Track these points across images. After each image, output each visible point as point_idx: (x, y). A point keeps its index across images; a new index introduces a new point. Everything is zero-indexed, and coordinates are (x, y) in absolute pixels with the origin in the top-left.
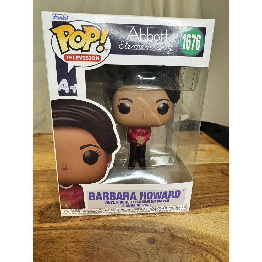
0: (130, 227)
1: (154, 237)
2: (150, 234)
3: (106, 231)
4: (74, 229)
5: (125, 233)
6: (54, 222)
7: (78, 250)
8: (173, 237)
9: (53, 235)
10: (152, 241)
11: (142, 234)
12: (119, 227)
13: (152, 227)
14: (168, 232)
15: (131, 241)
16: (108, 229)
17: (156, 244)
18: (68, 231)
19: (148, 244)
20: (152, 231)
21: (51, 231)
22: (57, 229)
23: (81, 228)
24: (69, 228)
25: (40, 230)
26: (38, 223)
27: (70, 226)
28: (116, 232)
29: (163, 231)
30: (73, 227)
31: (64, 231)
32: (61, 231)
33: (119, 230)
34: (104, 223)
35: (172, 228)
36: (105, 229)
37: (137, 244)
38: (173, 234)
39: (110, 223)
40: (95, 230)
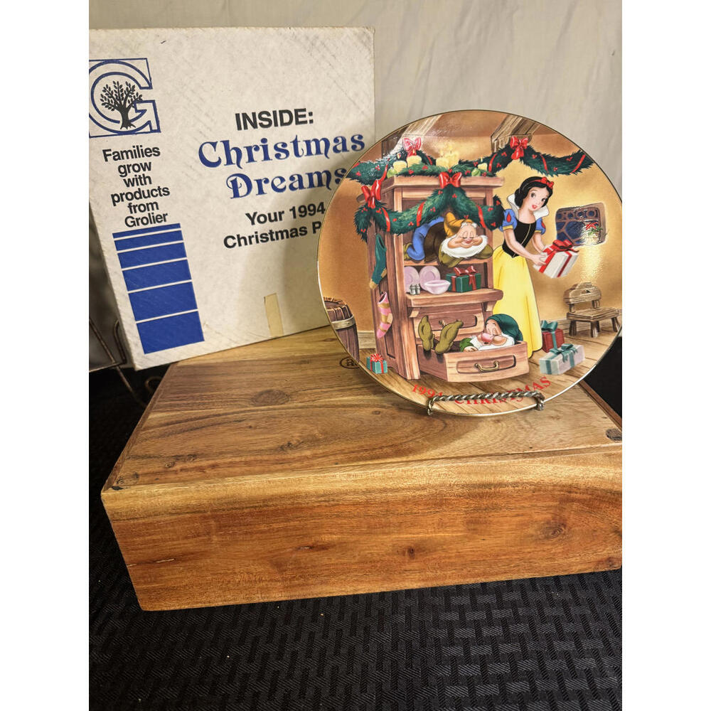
1: (379, 410)
5: (348, 409)
9: (273, 414)
10: (377, 413)
11: (367, 409)
12: (342, 405)
15: (355, 414)
16: (330, 407)
17: (381, 414)
18: (288, 410)
19: (372, 415)
21: (269, 411)
23: (301, 408)
24: (288, 408)
25: (257, 411)
26: (253, 406)
28: (340, 409)
30: (292, 408)
32: (280, 411)
33: (342, 407)
34: (327, 403)
36: (327, 408)
37: (361, 415)
39: (333, 403)
40: (317, 409)
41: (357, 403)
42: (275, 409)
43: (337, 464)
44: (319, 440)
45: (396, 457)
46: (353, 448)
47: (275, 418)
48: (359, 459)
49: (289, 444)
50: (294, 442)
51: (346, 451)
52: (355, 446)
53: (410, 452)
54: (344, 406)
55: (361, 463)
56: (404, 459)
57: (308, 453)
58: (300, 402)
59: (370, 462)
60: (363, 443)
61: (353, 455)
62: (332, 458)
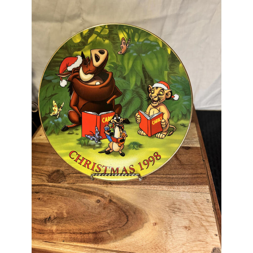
0: (90, 192)
1: (100, 200)
2: (99, 197)
3: (78, 192)
4: (63, 188)
5: (87, 195)
6: (55, 183)
7: (62, 200)
8: (110, 201)
9: (53, 190)
10: (98, 201)
11: (95, 197)
12: (85, 191)
13: (102, 194)
14: (110, 198)
15: (88, 200)
16: (79, 191)
17: (99, 203)
18: (60, 189)
19: (95, 203)
20: (101, 196)
21: (52, 188)
22: (55, 187)
23: (66, 188)
24: (61, 187)
25: (47, 186)
26: (47, 182)
27: (61, 186)
28: (82, 193)
29: (107, 197)
30: (63, 187)
31: (58, 189)
32: (57, 188)
33: (84, 192)
34: (79, 187)
35: (113, 196)
36: (77, 191)
37: (90, 202)
38: (112, 199)
39: (81, 187)
40: (73, 191)
41: (92, 190)
42: (54, 186)
43: (63, 241)
44: (63, 218)
45: (93, 243)
46: (76, 230)
47: (52, 194)
48: (75, 240)
49: (50, 217)
50: (52, 217)
51: (71, 232)
52: (77, 228)
53: (101, 241)
54: (85, 192)
55: (75, 244)
56: (96, 246)
57: (54, 228)
58: (68, 184)
59: (79, 244)
60: (82, 227)
61: (73, 236)
62: (63, 235)
